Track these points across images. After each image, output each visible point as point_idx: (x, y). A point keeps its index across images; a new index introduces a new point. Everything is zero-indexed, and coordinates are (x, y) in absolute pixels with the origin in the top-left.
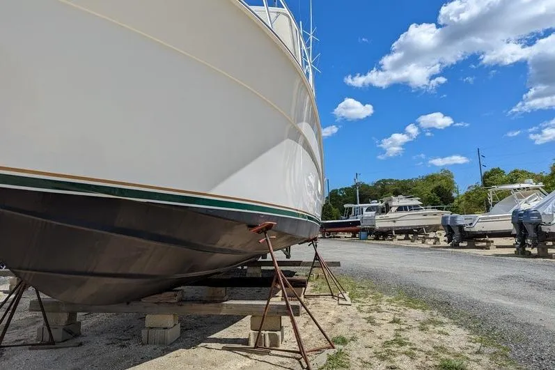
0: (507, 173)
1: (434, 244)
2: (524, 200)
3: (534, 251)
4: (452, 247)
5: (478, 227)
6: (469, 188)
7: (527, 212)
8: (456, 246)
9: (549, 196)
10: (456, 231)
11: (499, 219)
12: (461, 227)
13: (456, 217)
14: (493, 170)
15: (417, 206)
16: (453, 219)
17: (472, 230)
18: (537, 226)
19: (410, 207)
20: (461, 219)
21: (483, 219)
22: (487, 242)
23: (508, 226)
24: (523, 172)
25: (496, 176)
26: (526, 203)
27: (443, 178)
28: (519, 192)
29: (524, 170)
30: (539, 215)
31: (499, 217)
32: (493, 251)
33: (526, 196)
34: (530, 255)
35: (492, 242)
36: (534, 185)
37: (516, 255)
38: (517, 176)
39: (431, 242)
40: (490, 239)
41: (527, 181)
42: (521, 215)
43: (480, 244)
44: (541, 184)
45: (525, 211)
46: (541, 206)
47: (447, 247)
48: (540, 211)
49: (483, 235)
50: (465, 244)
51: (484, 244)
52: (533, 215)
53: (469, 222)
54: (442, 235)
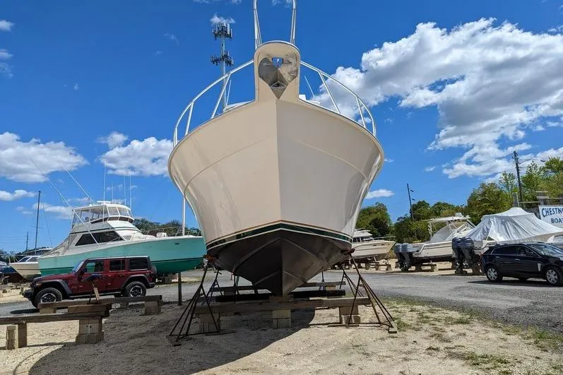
0: (431, 205)
1: (387, 270)
2: (456, 230)
3: (470, 271)
4: (403, 271)
5: (424, 253)
6: (398, 220)
7: (463, 240)
8: (406, 270)
9: (476, 228)
10: (407, 257)
11: (440, 245)
12: (410, 254)
13: (406, 246)
14: (419, 202)
15: (368, 237)
16: (404, 247)
17: (420, 256)
18: (471, 250)
19: (362, 238)
20: (411, 247)
21: (427, 246)
22: (432, 265)
23: (449, 251)
24: (445, 204)
25: (422, 208)
26: (458, 232)
27: (379, 210)
28: (452, 224)
29: (446, 202)
30: (471, 241)
31: (438, 245)
32: (436, 273)
33: (458, 226)
34: (467, 274)
35: (435, 265)
36: (462, 218)
37: (456, 274)
38: (440, 208)
39: (383, 269)
40: (434, 263)
41: (457, 214)
42: (459, 242)
43: (426, 268)
44: (468, 217)
45: (462, 239)
46: (472, 234)
47: (399, 272)
48: (473, 238)
49: (428, 260)
50: (413, 268)
51: (429, 268)
52: (468, 242)
53: (415, 249)
54: (393, 262)
